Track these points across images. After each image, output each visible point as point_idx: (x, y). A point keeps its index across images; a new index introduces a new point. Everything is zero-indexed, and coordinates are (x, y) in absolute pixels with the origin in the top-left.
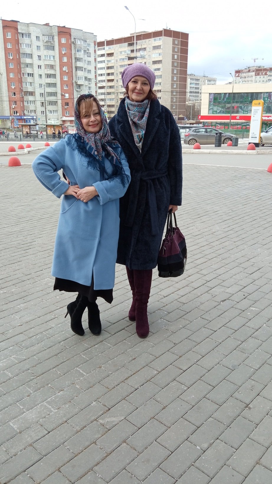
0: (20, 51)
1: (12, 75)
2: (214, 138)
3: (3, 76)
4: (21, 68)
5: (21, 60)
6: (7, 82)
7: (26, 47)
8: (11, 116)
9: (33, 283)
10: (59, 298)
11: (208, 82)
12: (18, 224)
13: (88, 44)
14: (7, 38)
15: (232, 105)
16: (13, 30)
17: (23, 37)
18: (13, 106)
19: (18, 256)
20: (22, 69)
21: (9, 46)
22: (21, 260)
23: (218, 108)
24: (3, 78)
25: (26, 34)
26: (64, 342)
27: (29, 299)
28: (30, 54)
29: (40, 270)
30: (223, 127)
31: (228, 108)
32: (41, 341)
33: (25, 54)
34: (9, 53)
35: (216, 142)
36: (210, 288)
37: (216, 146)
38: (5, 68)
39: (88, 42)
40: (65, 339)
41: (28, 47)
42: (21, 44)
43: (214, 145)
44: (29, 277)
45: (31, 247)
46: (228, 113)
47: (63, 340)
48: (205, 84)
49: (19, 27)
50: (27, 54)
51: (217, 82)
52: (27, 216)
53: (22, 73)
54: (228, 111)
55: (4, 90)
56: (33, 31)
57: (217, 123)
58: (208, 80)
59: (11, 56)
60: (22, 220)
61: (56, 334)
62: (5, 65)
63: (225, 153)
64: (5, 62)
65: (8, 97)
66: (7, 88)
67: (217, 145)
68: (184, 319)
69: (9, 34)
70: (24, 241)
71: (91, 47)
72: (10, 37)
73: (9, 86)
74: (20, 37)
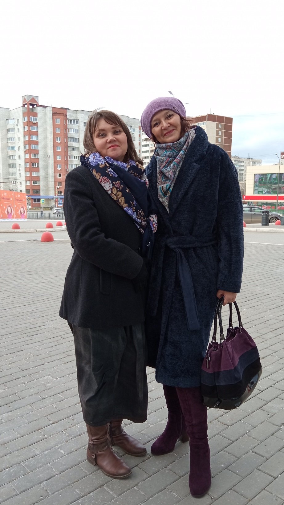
0: (68, 136)
1: (58, 158)
2: (261, 217)
3: (50, 158)
4: (67, 151)
5: (68, 144)
6: (53, 164)
7: (74, 132)
8: (55, 196)
9: (28, 382)
10: (55, 407)
11: (253, 164)
12: (32, 303)
13: (133, 129)
14: (56, 123)
15: (278, 186)
16: (62, 117)
17: (71, 123)
18: (58, 187)
19: (21, 343)
20: (69, 152)
21: (58, 131)
22: (22, 349)
23: (264, 189)
24: (50, 160)
25: (74, 121)
26: (46, 483)
27: (16, 406)
28: (77, 138)
29: (41, 364)
30: (270, 207)
31: (275, 189)
32: (14, 478)
33: (72, 138)
34: (57, 138)
35: (263, 220)
36: (264, 402)
37: (263, 225)
38: (52, 151)
39: (134, 127)
40: (49, 477)
41: (76, 132)
42: (69, 129)
43: (261, 224)
44: (25, 373)
45: (39, 332)
46: (275, 193)
47: (45, 479)
48: (249, 165)
49: (68, 114)
50: (74, 138)
51: (262, 163)
52: (45, 294)
53: (69, 156)
54: (274, 191)
55: (50, 171)
56: (81, 117)
57: (262, 203)
58: (252, 162)
59: (59, 140)
60: (38, 299)
61: (39, 467)
62: (53, 148)
63: (273, 232)
64: (53, 146)
65: (54, 178)
66: (53, 169)
67: (264, 223)
68: (228, 453)
69: (58, 120)
70: (33, 325)
71: (136, 131)
72: (59, 123)
73: (55, 168)
74: (68, 123)
